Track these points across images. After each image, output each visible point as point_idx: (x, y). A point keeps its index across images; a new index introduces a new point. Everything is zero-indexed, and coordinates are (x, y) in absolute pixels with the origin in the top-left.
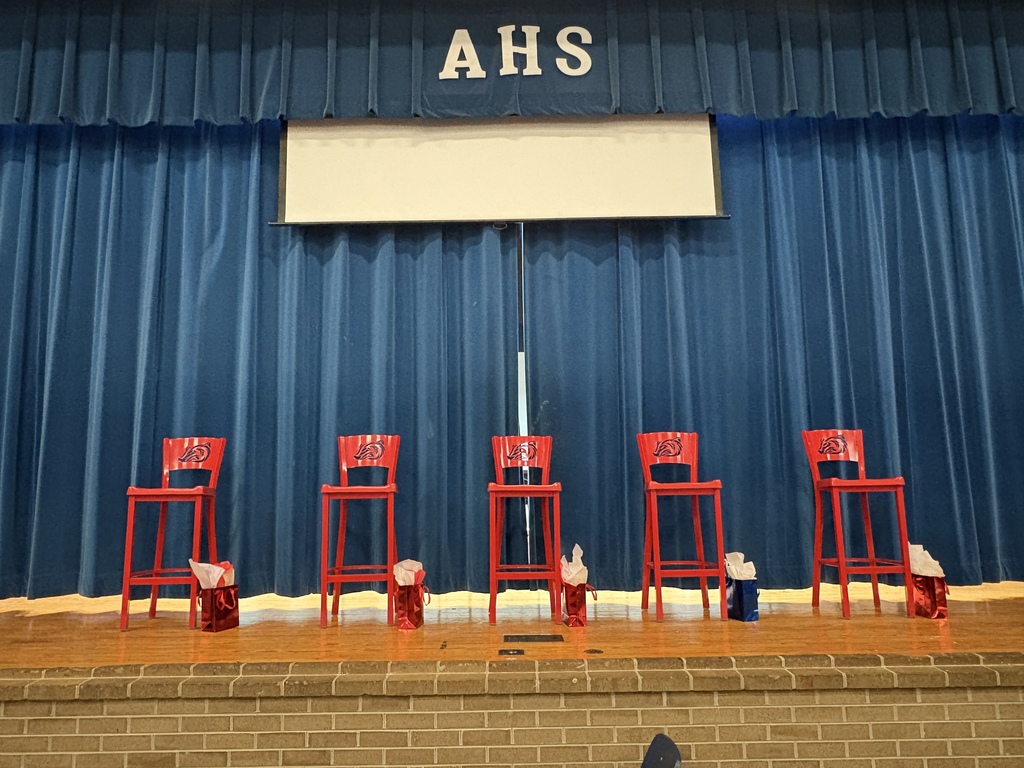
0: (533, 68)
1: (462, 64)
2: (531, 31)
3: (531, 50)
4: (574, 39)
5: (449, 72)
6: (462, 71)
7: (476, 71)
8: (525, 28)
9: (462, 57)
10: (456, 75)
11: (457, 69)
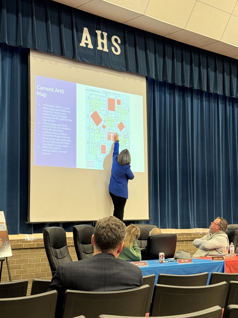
0: (106, 49)
1: (87, 42)
2: (105, 34)
3: (105, 41)
4: (116, 40)
5: (83, 44)
6: (87, 44)
7: (91, 46)
8: (104, 33)
9: (87, 39)
10: (85, 46)
11: (85, 43)
